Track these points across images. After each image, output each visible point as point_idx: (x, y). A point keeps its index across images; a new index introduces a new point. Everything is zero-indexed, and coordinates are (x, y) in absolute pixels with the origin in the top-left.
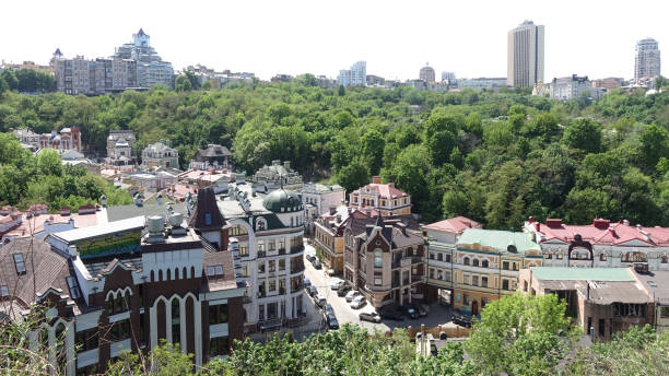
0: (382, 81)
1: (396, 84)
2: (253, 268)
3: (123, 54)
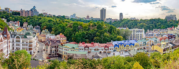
2: (21, 45)
3: (31, 10)
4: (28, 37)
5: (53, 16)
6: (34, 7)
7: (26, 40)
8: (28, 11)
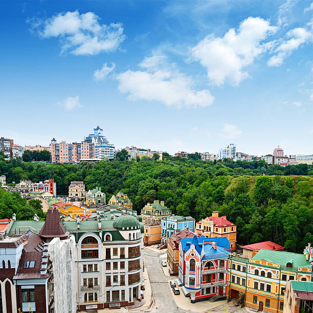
0: (246, 156)
1: (255, 158)
2: (102, 266)
3: (88, 140)
4: (125, 234)
5: (161, 155)
6: (98, 128)
7: (119, 247)
8: (78, 145)
